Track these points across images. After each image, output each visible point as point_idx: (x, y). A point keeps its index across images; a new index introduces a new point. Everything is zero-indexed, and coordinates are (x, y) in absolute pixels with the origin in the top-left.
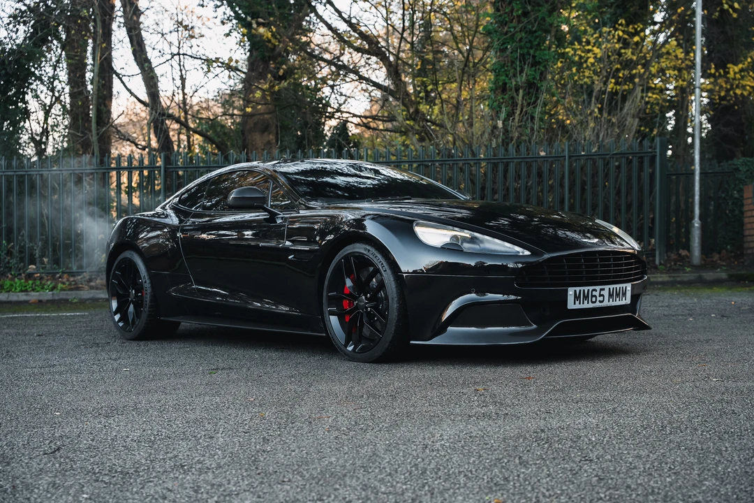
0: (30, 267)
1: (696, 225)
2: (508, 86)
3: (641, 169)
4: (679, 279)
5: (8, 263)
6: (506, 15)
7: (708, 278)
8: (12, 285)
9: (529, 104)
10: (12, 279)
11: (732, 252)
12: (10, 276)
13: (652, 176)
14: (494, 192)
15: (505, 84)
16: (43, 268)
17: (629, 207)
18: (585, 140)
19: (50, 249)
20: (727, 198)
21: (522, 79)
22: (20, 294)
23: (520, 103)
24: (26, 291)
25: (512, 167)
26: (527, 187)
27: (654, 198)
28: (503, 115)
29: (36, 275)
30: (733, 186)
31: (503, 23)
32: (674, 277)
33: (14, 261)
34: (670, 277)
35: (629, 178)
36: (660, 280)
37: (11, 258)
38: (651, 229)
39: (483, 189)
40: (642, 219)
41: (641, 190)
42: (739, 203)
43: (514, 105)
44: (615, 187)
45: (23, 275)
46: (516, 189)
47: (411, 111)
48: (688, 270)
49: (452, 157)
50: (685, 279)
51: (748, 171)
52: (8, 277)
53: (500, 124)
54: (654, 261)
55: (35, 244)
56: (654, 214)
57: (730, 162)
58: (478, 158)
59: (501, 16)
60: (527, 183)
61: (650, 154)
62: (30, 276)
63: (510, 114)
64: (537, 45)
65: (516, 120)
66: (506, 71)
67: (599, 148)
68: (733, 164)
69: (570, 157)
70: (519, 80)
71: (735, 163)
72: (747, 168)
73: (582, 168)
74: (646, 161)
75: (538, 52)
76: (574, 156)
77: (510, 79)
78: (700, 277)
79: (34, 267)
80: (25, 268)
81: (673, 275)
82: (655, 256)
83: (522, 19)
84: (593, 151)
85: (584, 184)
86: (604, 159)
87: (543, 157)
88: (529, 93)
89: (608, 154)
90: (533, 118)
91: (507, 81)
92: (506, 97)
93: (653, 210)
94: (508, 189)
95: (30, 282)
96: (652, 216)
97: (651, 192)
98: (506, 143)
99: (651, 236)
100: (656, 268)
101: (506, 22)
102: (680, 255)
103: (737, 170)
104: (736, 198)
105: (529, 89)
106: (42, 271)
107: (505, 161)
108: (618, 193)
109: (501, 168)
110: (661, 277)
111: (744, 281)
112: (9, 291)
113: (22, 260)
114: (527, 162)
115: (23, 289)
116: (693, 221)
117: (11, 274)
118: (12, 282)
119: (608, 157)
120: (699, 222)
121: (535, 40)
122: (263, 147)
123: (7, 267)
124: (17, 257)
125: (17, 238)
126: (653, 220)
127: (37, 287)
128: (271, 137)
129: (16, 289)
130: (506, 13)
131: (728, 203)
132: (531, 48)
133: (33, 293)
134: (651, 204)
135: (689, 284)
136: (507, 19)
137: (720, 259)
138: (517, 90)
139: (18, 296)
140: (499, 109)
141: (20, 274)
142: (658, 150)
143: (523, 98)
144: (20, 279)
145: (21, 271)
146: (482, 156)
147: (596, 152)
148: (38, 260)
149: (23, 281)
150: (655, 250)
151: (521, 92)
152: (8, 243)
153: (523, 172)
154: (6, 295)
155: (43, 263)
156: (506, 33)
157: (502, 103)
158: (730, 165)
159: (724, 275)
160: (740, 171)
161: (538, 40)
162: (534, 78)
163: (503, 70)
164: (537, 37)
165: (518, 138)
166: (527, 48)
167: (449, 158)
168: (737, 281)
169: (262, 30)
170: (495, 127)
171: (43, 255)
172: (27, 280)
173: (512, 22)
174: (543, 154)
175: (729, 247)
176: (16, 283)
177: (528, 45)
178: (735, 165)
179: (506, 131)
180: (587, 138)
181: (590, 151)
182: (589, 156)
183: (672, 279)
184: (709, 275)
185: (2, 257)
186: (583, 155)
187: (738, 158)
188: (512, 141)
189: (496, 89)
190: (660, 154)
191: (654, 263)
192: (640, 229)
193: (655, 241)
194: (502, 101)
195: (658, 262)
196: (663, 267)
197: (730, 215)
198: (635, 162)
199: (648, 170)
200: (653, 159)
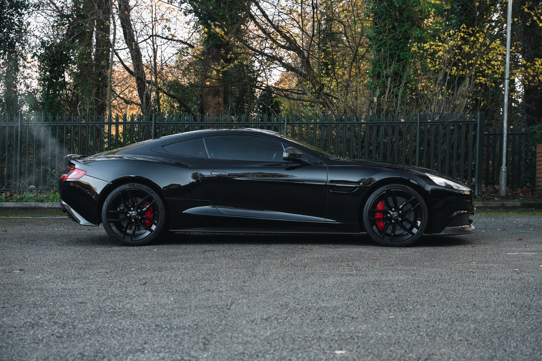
1: (504, 170)
2: (381, 74)
3: (467, 132)
4: (489, 205)
5: (52, 182)
6: (381, 28)
7: (508, 205)
8: (54, 197)
9: (394, 87)
10: (54, 194)
11: (529, 188)
12: (53, 191)
13: (475, 136)
14: (370, 144)
15: (379, 73)
17: (459, 157)
18: (431, 111)
20: (528, 151)
21: (390, 71)
23: (389, 86)
25: (382, 129)
26: (391, 142)
27: (475, 152)
28: (378, 93)
30: (532, 143)
31: (379, 33)
32: (486, 204)
34: (483, 204)
35: (459, 138)
36: (476, 205)
37: (53, 180)
38: (473, 172)
39: (363, 142)
40: (467, 165)
41: (467, 146)
42: (534, 154)
43: (385, 87)
44: (450, 143)
46: (384, 143)
47: (317, 88)
48: (496, 199)
49: (343, 121)
50: (493, 205)
52: (51, 192)
53: (375, 99)
56: (475, 162)
57: (530, 127)
58: (360, 122)
59: (378, 28)
60: (392, 140)
61: (473, 123)
63: (382, 93)
64: (401, 48)
65: (386, 98)
66: (380, 64)
67: (440, 118)
69: (420, 123)
70: (388, 70)
71: (534, 128)
72: (541, 131)
73: (429, 131)
74: (471, 127)
75: (402, 53)
76: (423, 122)
77: (383, 70)
78: (503, 204)
81: (486, 202)
82: (475, 190)
83: (392, 31)
84: (436, 119)
85: (429, 141)
86: (443, 125)
87: (402, 123)
88: (395, 79)
89: (446, 122)
90: (397, 96)
91: (381, 71)
92: (380, 81)
93: (474, 159)
94: (379, 143)
96: (473, 163)
97: (473, 147)
98: (379, 111)
99: (473, 176)
100: (475, 197)
101: (381, 32)
102: (495, 188)
103: (535, 132)
105: (395, 77)
107: (377, 124)
108: (452, 147)
109: (375, 129)
110: (477, 203)
111: (532, 208)
114: (392, 126)
116: (502, 167)
120: (506, 168)
121: (400, 45)
123: (51, 185)
124: (58, 179)
125: (58, 167)
126: (474, 166)
129: (57, 200)
130: (382, 26)
131: (528, 155)
132: (397, 50)
134: (473, 155)
135: (495, 209)
136: (382, 30)
137: (522, 192)
138: (387, 78)
140: (375, 90)
142: (478, 120)
143: (391, 82)
146: (363, 121)
147: (438, 120)
150: (475, 186)
151: (389, 79)
152: (52, 170)
153: (390, 131)
154: (51, 203)
156: (381, 40)
157: (377, 86)
158: (530, 129)
159: (519, 204)
160: (537, 133)
161: (402, 45)
162: (398, 70)
163: (378, 64)
164: (401, 43)
165: (387, 109)
166: (395, 50)
168: (527, 207)
169: (218, 30)
170: (372, 102)
173: (385, 32)
174: (403, 120)
175: (528, 184)
176: (57, 196)
177: (396, 48)
179: (379, 104)
180: (433, 110)
181: (434, 120)
182: (433, 123)
183: (484, 205)
184: (510, 203)
185: (48, 179)
186: (429, 122)
187: (536, 125)
188: (383, 111)
189: (374, 76)
190: (480, 123)
191: (474, 194)
192: (466, 171)
193: (475, 180)
194: (377, 84)
195: (476, 194)
196: (480, 197)
197: (529, 163)
198: (463, 128)
199: (472, 133)
200: (475, 126)
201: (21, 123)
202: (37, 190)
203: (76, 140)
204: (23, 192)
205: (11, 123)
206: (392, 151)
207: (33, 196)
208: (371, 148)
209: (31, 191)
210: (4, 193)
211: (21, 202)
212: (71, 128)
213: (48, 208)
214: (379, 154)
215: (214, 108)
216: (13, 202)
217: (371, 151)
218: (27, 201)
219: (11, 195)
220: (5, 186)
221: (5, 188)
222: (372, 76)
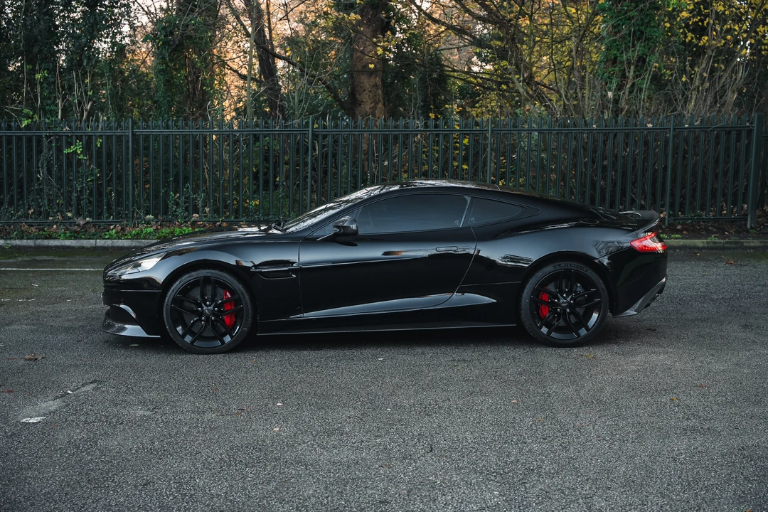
0: (194, 215)
2: (619, 59)
3: (738, 140)
5: (175, 211)
10: (180, 227)
12: (177, 223)
13: (748, 146)
14: (604, 158)
15: (616, 57)
16: (205, 217)
17: (725, 174)
18: (688, 112)
19: (211, 201)
21: (632, 55)
23: (630, 77)
25: (620, 137)
26: (633, 155)
27: (749, 168)
28: (614, 86)
29: (199, 223)
31: (617, 1)
32: (765, 242)
33: (180, 210)
34: (761, 242)
35: (727, 149)
36: (752, 244)
37: (178, 208)
38: (745, 194)
39: (595, 151)
40: (737, 186)
41: (737, 159)
43: (624, 76)
44: (714, 156)
45: (189, 223)
46: (624, 157)
47: (525, 76)
49: (568, 127)
52: (175, 224)
53: (610, 94)
54: (746, 225)
55: (198, 195)
56: (748, 181)
58: (591, 128)
60: (634, 152)
61: (748, 129)
62: (194, 224)
63: (620, 87)
64: (647, 23)
65: (626, 93)
66: (617, 45)
67: (701, 122)
69: (674, 129)
73: (685, 139)
74: (744, 135)
75: (648, 29)
76: (678, 130)
77: (622, 53)
79: (198, 215)
80: (189, 216)
82: (747, 220)
84: (696, 124)
85: (685, 153)
86: (706, 132)
87: (650, 129)
89: (709, 128)
90: (641, 90)
91: (618, 55)
92: (617, 69)
93: (748, 178)
94: (616, 156)
96: (746, 183)
97: (747, 161)
98: (617, 111)
99: (745, 201)
100: (747, 231)
101: (620, 1)
106: (204, 219)
107: (614, 131)
108: (717, 162)
109: (611, 137)
110: (753, 242)
113: (187, 209)
114: (635, 133)
117: (178, 221)
119: (709, 130)
121: (646, 18)
122: (370, 89)
123: (174, 215)
124: (183, 206)
125: (183, 189)
126: (747, 187)
132: (642, 25)
134: (746, 172)
138: (629, 64)
140: (609, 80)
141: (186, 222)
142: (755, 125)
143: (634, 71)
144: (188, 227)
145: (187, 219)
146: (594, 126)
147: (698, 125)
148: (201, 209)
150: (747, 215)
151: (632, 67)
152: (175, 194)
155: (205, 213)
157: (613, 75)
161: (648, 18)
162: (644, 54)
163: (615, 44)
164: (647, 15)
165: (628, 109)
167: (565, 127)
170: (605, 97)
171: (205, 206)
172: (193, 228)
173: (625, 1)
174: (650, 126)
179: (616, 101)
180: (690, 111)
181: (693, 125)
182: (692, 129)
183: (763, 244)
185: (170, 206)
186: (687, 128)
188: (622, 111)
189: (607, 61)
190: (757, 129)
191: (746, 227)
192: (735, 195)
193: (747, 207)
194: (612, 73)
195: (749, 226)
196: (754, 231)
198: (734, 134)
199: (745, 141)
200: (750, 132)
201: (132, 132)
202: (157, 222)
203: (205, 153)
204: (138, 224)
205: (119, 131)
206: (634, 167)
207: (152, 229)
208: (605, 163)
209: (148, 223)
210: (112, 225)
211: (137, 239)
212: (199, 137)
214: (616, 171)
215: (370, 91)
216: (128, 239)
217: (604, 168)
218: (145, 238)
219: (123, 229)
220: (113, 215)
221: (113, 219)
222: (605, 60)
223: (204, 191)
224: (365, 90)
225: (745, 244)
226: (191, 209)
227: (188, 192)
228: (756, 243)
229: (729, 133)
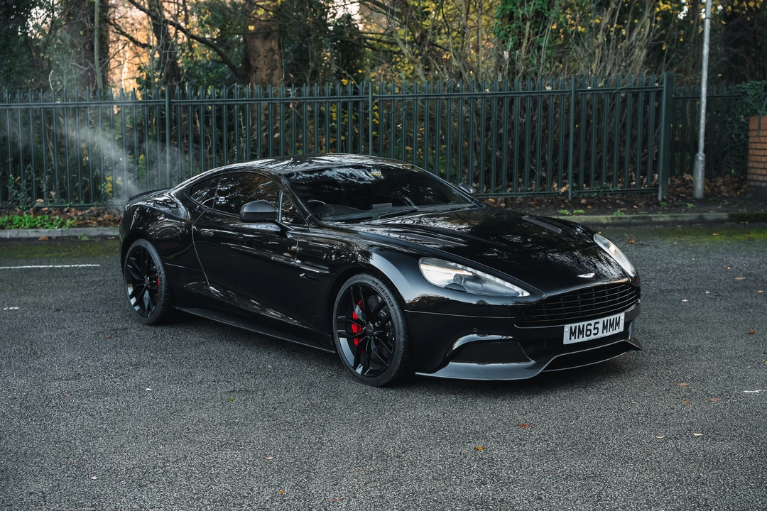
0: (38, 200)
1: (700, 158)
2: (515, 15)
3: (647, 102)
4: (680, 219)
5: (16, 196)
7: (709, 218)
8: (21, 221)
9: (537, 34)
10: (21, 214)
11: (735, 177)
12: (18, 210)
13: (658, 110)
14: (499, 125)
15: (512, 13)
16: (51, 202)
17: (634, 139)
18: (592, 72)
19: (57, 184)
20: (734, 122)
21: (529, 10)
22: (30, 230)
23: (527, 35)
24: (35, 227)
25: (517, 103)
26: (532, 122)
27: (659, 133)
28: (510, 44)
29: (44, 209)
30: (740, 110)
32: (675, 217)
33: (21, 195)
34: (671, 217)
35: (635, 111)
36: (661, 219)
37: (19, 192)
38: (655, 163)
39: (489, 119)
40: (647, 154)
41: (646, 125)
42: (745, 128)
43: (521, 34)
44: (621, 121)
45: (31, 209)
46: (521, 124)
47: (417, 35)
48: (690, 205)
49: (458, 91)
50: (686, 219)
51: (755, 94)
52: (16, 211)
53: (506, 54)
54: (657, 197)
55: (42, 177)
56: (658, 148)
57: (738, 85)
58: (484, 93)
60: (532, 117)
61: (657, 90)
62: (38, 211)
63: (518, 45)
65: (523, 53)
67: (605, 83)
68: (741, 88)
69: (576, 92)
70: (526, 9)
71: (744, 86)
72: (755, 92)
73: (588, 103)
74: (653, 96)
76: (580, 91)
77: (517, 8)
78: (701, 217)
79: (42, 201)
80: (32, 202)
81: (675, 215)
82: (657, 192)
84: (600, 85)
85: (589, 118)
86: (610, 94)
87: (549, 92)
88: (536, 22)
89: (614, 90)
90: (539, 48)
91: (514, 10)
92: (514, 26)
93: (657, 143)
94: (513, 124)
95: (39, 217)
96: (656, 150)
97: (656, 126)
98: (513, 73)
99: (655, 170)
100: (658, 204)
102: (684, 179)
103: (745, 93)
104: (742, 123)
105: (536, 18)
106: (49, 205)
107: (510, 95)
108: (624, 126)
109: (506, 101)
110: (662, 217)
111: (745, 221)
112: (18, 227)
113: (29, 194)
114: (533, 97)
115: (32, 225)
116: (697, 155)
117: (19, 208)
118: (21, 218)
119: (614, 92)
120: (703, 155)
122: (265, 54)
123: (15, 201)
124: (25, 191)
125: (24, 171)
126: (657, 155)
127: (46, 223)
128: (273, 43)
129: (25, 225)
131: (734, 127)
133: (42, 230)
134: (655, 139)
135: (689, 224)
137: (724, 184)
138: (524, 20)
139: (28, 233)
140: (505, 38)
141: (29, 208)
142: (664, 85)
143: (530, 27)
144: (29, 214)
145: (29, 205)
146: (488, 90)
147: (602, 87)
148: (45, 194)
149: (32, 216)
150: (658, 186)
151: (528, 24)
152: (15, 177)
153: (529, 105)
155: (51, 197)
157: (509, 32)
158: (738, 88)
159: (724, 216)
160: (748, 95)
162: (542, 8)
165: (525, 70)
167: (454, 92)
168: (739, 223)
170: (501, 57)
171: (50, 189)
172: (35, 215)
174: (549, 88)
175: (733, 171)
176: (25, 219)
178: (743, 89)
179: (512, 62)
180: (594, 71)
181: (597, 86)
182: (595, 91)
183: (673, 219)
184: (711, 215)
185: (10, 191)
186: (589, 90)
187: (746, 82)
188: (518, 73)
189: (503, 17)
190: (667, 90)
191: (657, 199)
192: (644, 163)
193: (658, 177)
194: (508, 30)
195: (660, 198)
196: (665, 203)
197: (736, 140)
198: (641, 97)
199: (654, 104)
200: (659, 94)
203: (49, 129)
206: (533, 135)
208: (501, 131)
212: (40, 111)
213: (11, 239)
214: (513, 141)
215: (266, 57)
217: (500, 136)
222: (501, 16)
223: (48, 173)
224: (260, 56)
225: (653, 219)
226: (34, 193)
227: (30, 174)
228: (665, 217)
229: (636, 96)
